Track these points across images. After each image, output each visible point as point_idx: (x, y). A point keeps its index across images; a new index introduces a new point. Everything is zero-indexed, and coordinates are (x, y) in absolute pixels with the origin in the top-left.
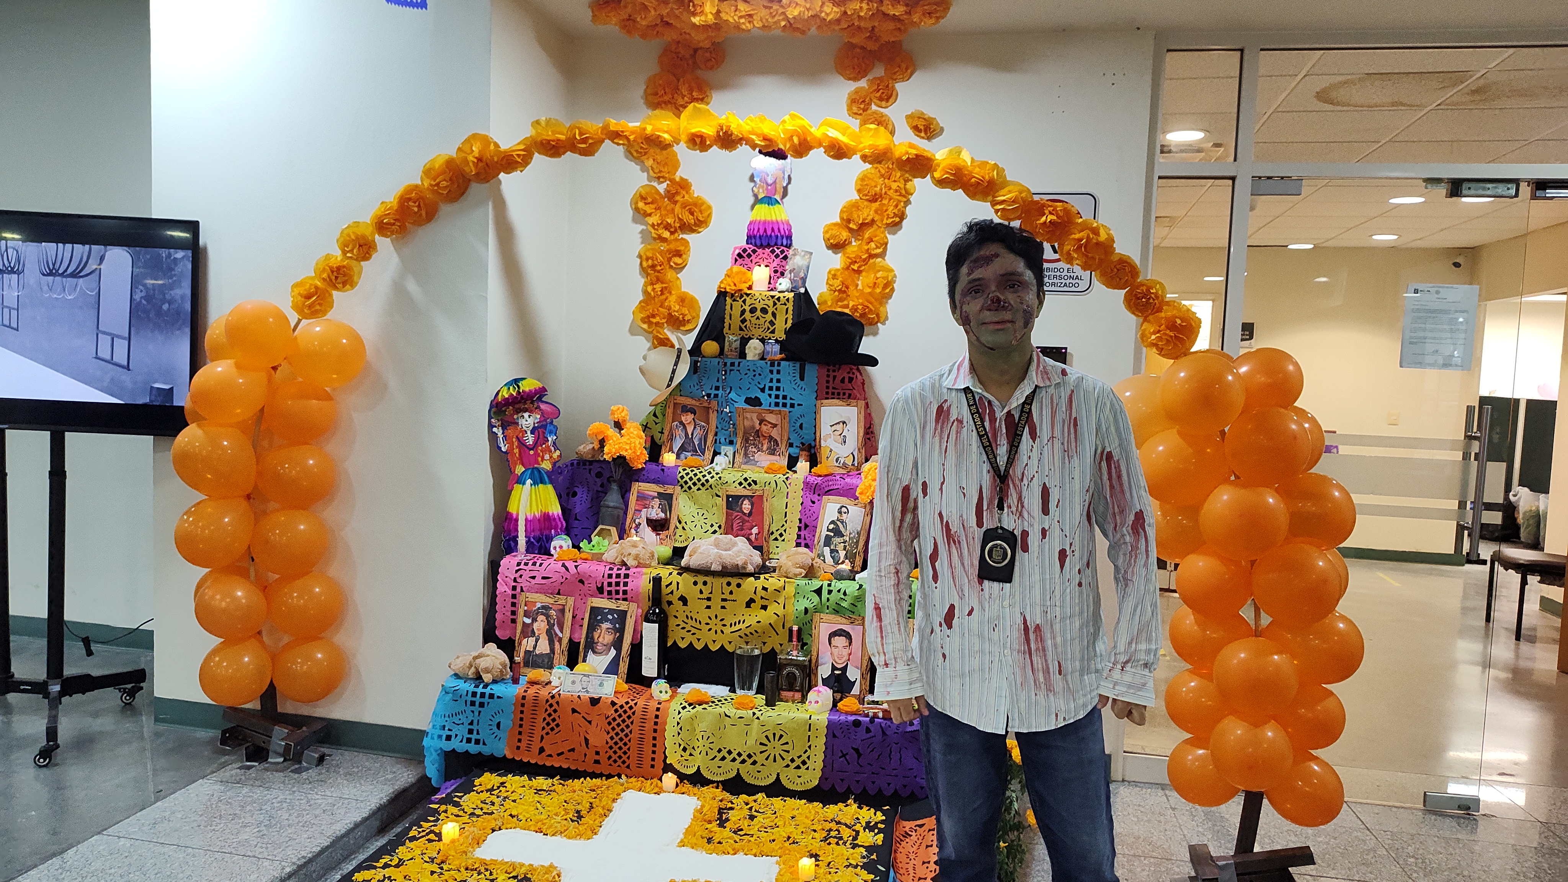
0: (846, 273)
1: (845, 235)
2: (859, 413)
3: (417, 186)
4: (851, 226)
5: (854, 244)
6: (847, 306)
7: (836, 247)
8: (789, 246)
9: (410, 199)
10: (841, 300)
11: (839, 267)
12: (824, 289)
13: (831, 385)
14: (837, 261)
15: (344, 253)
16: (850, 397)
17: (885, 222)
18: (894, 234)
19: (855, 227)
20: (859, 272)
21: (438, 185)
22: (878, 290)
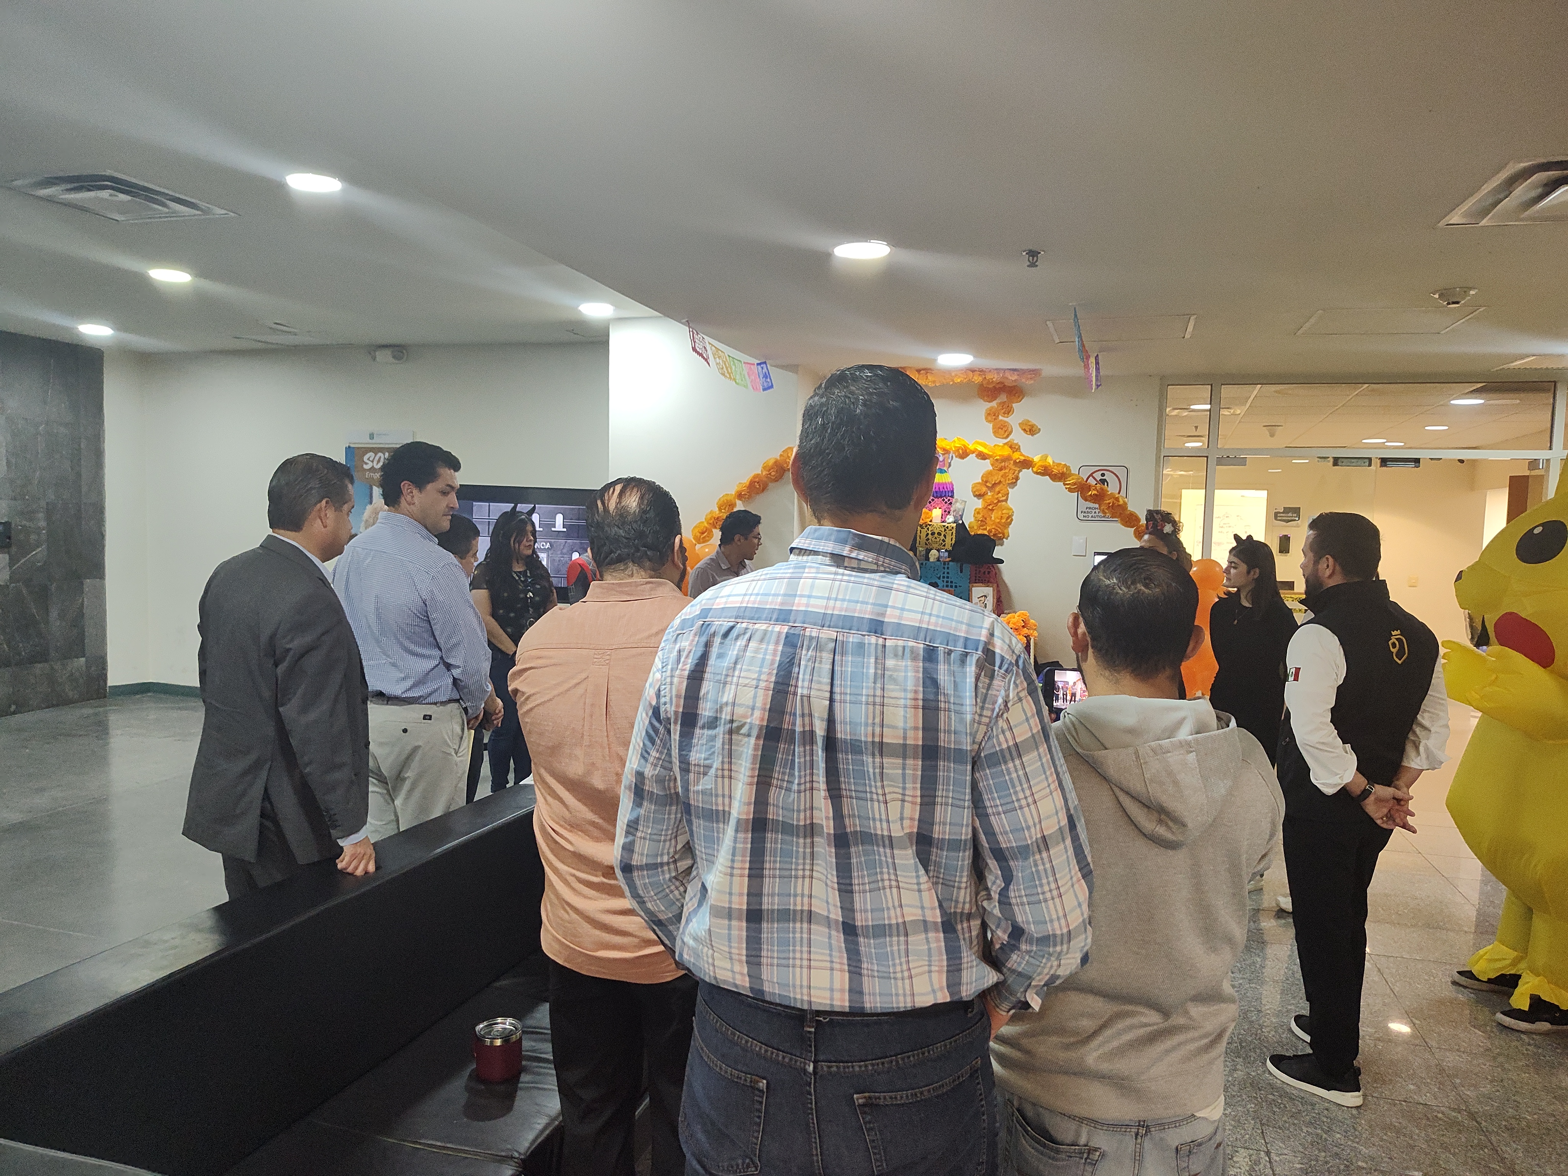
0: (985, 511)
1: (984, 489)
2: (993, 591)
3: (758, 475)
4: (988, 484)
5: (989, 494)
6: (986, 529)
7: (979, 496)
8: (952, 496)
9: (755, 482)
10: (982, 526)
11: (980, 507)
12: (972, 519)
13: (978, 575)
14: (979, 504)
15: (720, 509)
16: (988, 582)
17: (1007, 482)
18: (1013, 488)
19: (990, 485)
20: (992, 510)
21: (770, 474)
22: (1003, 521)
